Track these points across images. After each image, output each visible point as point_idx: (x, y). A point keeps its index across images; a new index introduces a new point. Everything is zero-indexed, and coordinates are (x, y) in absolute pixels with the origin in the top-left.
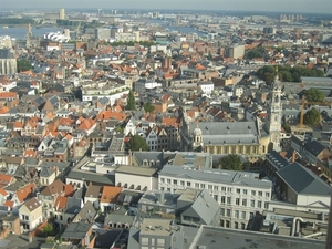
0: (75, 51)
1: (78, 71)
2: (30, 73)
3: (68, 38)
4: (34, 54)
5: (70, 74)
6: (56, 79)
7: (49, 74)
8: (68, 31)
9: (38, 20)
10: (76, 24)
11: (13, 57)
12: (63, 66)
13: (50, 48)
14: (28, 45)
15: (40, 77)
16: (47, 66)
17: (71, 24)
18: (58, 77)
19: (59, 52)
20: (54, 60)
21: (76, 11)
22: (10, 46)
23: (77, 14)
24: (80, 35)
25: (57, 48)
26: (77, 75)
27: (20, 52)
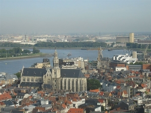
0: (141, 71)
1: (143, 90)
2: (98, 91)
3: (136, 59)
4: (103, 74)
5: (135, 93)
6: (122, 98)
7: (116, 93)
8: (135, 53)
9: (109, 43)
10: (144, 47)
11: (84, 76)
12: (128, 85)
13: (118, 69)
14: (99, 65)
15: (107, 95)
16: (114, 85)
17: (139, 46)
18: (124, 95)
19: (126, 73)
20: (121, 80)
21: (146, 34)
22: (83, 67)
23: (146, 38)
24: (147, 57)
25: (125, 69)
26: (141, 94)
27: (91, 72)
